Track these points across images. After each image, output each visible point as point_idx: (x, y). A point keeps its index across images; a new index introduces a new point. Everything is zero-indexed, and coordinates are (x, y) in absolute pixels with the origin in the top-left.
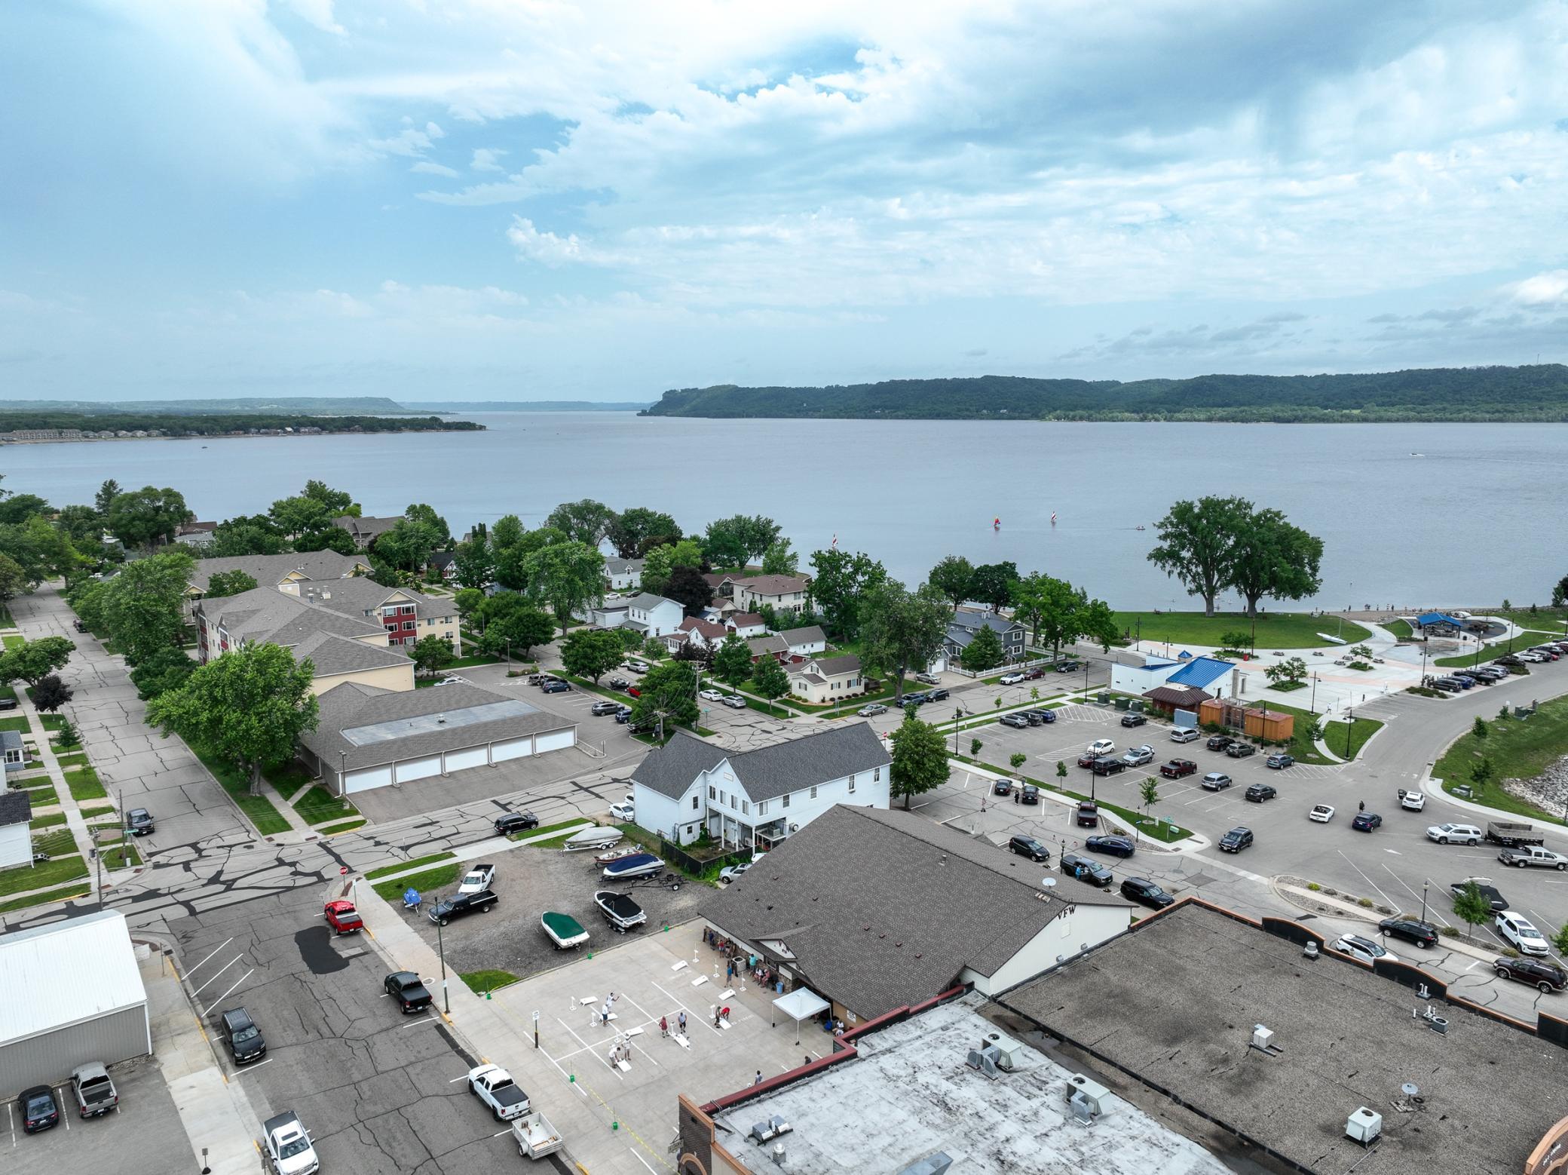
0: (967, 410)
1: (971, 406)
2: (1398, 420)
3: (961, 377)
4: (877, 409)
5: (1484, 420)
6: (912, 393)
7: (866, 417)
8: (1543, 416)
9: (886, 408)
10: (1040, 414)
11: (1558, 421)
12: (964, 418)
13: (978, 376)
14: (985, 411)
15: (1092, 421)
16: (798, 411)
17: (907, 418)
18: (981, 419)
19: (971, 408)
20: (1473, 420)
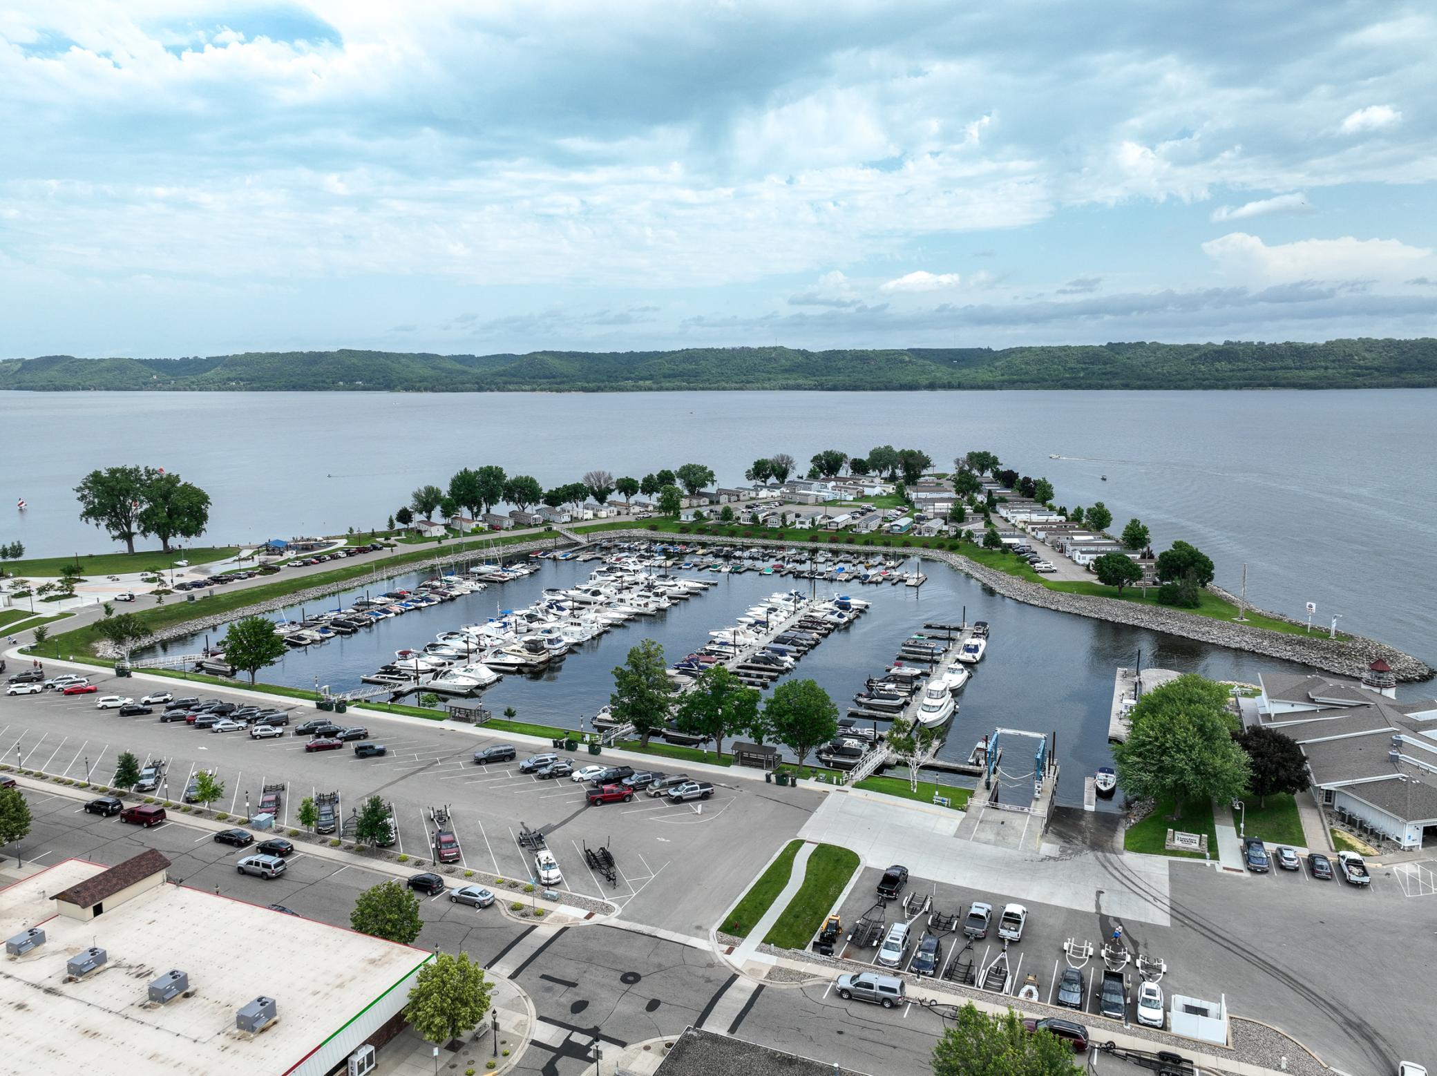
0: (324, 382)
1: (328, 378)
2: (673, 389)
3: (317, 351)
4: (232, 381)
5: (731, 389)
6: (268, 365)
7: (220, 389)
8: (767, 386)
9: (241, 379)
10: (392, 385)
11: (776, 389)
12: (320, 389)
13: (333, 349)
14: (341, 383)
15: (436, 391)
16: (145, 384)
17: (263, 390)
18: (337, 390)
19: (328, 381)
20: (724, 389)
